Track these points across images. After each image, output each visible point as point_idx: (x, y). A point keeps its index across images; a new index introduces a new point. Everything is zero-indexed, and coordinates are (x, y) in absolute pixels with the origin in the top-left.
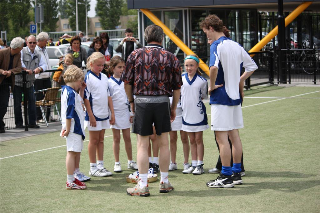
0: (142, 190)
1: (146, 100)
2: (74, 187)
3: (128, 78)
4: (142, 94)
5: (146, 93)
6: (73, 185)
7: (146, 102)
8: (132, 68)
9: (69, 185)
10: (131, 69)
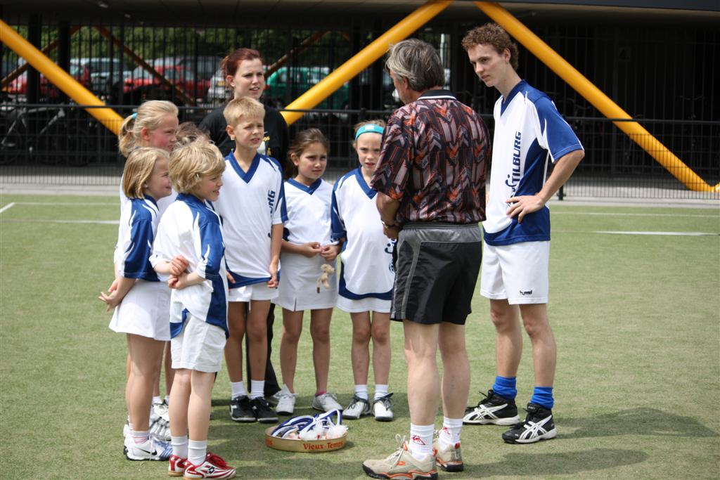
0: (424, 464)
1: (452, 235)
2: (211, 472)
3: (400, 186)
4: (440, 220)
5: (450, 217)
6: (207, 469)
7: (454, 238)
8: (410, 159)
9: (198, 470)
10: (407, 161)
